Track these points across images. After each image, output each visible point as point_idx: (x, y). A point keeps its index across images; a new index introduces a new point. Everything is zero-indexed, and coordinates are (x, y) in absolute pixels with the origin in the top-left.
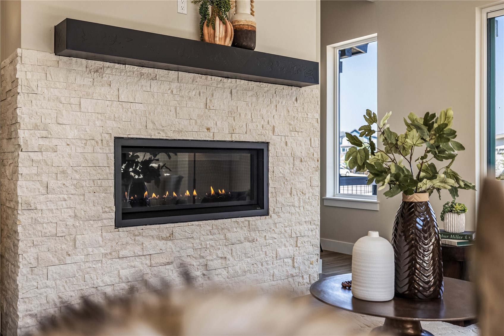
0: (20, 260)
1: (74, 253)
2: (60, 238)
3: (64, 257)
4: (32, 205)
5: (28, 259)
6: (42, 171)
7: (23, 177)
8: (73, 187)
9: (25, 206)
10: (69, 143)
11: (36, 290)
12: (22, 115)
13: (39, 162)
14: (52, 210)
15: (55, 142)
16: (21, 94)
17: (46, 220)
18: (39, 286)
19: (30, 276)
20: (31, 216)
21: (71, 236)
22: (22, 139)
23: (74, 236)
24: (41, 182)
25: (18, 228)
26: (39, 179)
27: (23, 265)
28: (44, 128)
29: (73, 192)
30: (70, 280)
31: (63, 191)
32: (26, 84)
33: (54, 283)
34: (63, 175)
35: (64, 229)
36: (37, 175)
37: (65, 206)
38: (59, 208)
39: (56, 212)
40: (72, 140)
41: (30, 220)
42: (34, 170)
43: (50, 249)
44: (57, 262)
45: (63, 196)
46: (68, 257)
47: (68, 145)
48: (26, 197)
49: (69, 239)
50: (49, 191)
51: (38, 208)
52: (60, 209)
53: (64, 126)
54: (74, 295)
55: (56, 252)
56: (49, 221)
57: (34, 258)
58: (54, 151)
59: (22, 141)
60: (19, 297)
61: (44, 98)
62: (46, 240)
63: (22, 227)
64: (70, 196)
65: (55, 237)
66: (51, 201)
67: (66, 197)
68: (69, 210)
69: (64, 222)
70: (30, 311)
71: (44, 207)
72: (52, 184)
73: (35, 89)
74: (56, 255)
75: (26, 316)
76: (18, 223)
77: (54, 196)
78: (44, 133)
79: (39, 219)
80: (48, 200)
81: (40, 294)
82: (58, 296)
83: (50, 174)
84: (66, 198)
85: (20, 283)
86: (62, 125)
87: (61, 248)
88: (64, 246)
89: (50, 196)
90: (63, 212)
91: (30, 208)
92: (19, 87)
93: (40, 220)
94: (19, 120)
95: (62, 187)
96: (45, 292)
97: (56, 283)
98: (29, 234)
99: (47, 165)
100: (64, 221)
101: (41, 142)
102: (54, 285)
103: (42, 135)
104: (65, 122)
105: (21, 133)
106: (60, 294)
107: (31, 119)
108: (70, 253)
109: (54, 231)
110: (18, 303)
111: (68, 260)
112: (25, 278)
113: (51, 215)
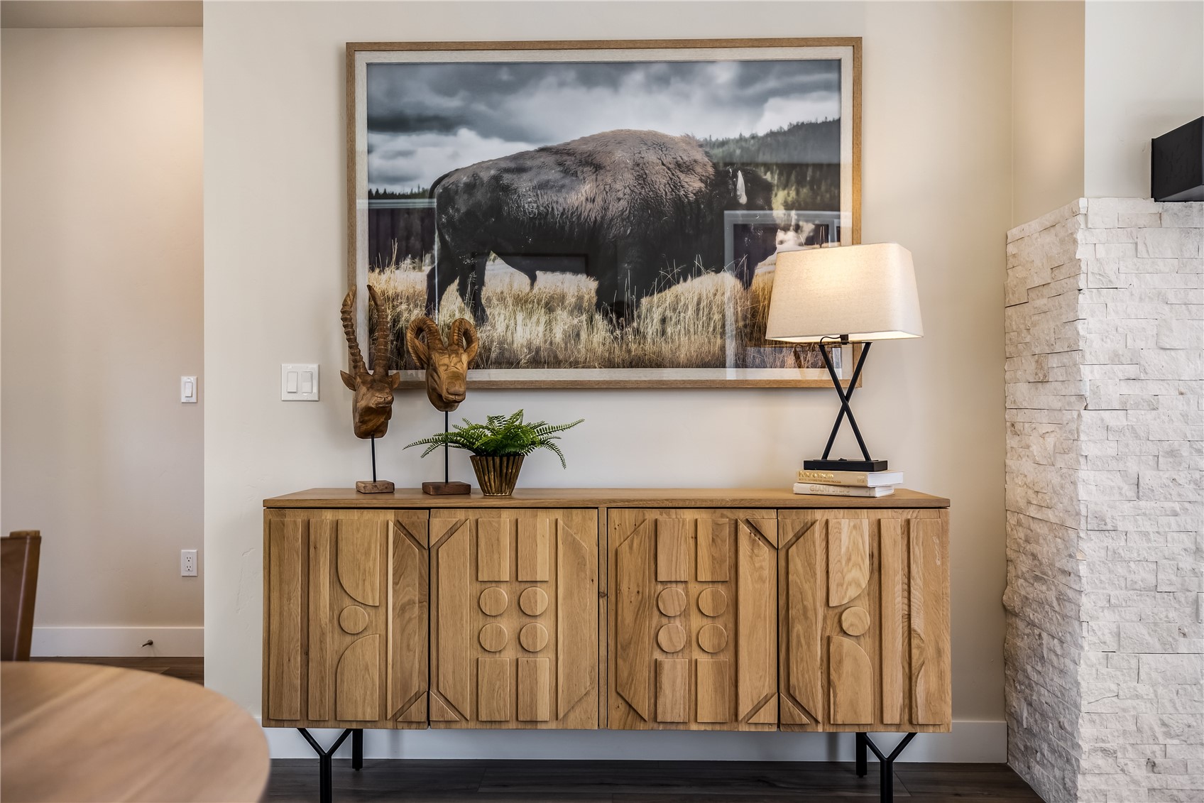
0: (1085, 634)
1: (1194, 632)
2: (1165, 595)
3: (1174, 638)
4: (1108, 521)
5: (1099, 633)
6: (1127, 450)
7: (1089, 463)
8: (1192, 486)
9: (1093, 524)
10: (1183, 391)
11: (1115, 699)
12: (1088, 335)
13: (1121, 431)
14: (1146, 534)
15: (1153, 388)
16: (1085, 291)
17: (1136, 555)
18: (1121, 693)
19: (1104, 671)
20: (1105, 544)
21: (1188, 593)
22: (1088, 383)
23: (1194, 594)
24: (1124, 473)
25: (1080, 568)
26: (1121, 467)
27: (1089, 644)
28: (1131, 360)
29: (1192, 497)
30: (1185, 690)
31: (1171, 495)
32: (1096, 271)
33: (1152, 690)
34: (1171, 460)
35: (1173, 578)
36: (1117, 458)
37: (1174, 527)
38: (1161, 530)
39: (1156, 539)
40: (1189, 383)
41: (1103, 553)
42: (1111, 449)
43: (1143, 616)
44: (1158, 647)
45: (1171, 504)
46: (1182, 639)
47: (1182, 394)
48: (1096, 504)
49: (1183, 600)
50: (1141, 494)
51: (1119, 529)
52: (1165, 532)
53: (1173, 353)
54: (1195, 724)
55: (1155, 624)
56: (1141, 558)
57: (1110, 633)
58: (1152, 407)
59: (1088, 387)
60: (1083, 709)
61: (1132, 295)
62: (1135, 598)
63: (1089, 565)
64: (1187, 505)
65: (1153, 593)
66: (1145, 514)
67: (1177, 507)
68: (1183, 536)
69: (1172, 562)
70: (1103, 741)
71: (1130, 527)
72: (1149, 478)
73: (1113, 278)
74: (1156, 631)
75: (1095, 750)
76: (1079, 556)
77: (1153, 504)
78: (1132, 371)
79: (1121, 551)
80: (1140, 512)
81: (1124, 710)
82: (1161, 720)
83: (1142, 458)
84: (1178, 510)
85: (1084, 680)
86: (1168, 351)
87: (1167, 617)
88: (1172, 614)
89: (1142, 503)
90: (1169, 539)
91: (1105, 528)
92: (1083, 277)
93: (1123, 555)
94: (1082, 345)
95: (1169, 486)
96: (1134, 708)
97: (1155, 691)
98: (1101, 581)
99: (1137, 437)
100: (1173, 559)
101: (1125, 389)
102: (1152, 696)
103: (1128, 376)
104: (1176, 344)
105: (1086, 371)
106: (1165, 717)
107: (1106, 342)
108: (1186, 630)
109: (1151, 580)
110: (1080, 721)
111: (1183, 646)
112: (1094, 671)
113: (1146, 545)
